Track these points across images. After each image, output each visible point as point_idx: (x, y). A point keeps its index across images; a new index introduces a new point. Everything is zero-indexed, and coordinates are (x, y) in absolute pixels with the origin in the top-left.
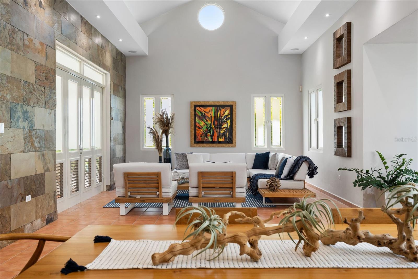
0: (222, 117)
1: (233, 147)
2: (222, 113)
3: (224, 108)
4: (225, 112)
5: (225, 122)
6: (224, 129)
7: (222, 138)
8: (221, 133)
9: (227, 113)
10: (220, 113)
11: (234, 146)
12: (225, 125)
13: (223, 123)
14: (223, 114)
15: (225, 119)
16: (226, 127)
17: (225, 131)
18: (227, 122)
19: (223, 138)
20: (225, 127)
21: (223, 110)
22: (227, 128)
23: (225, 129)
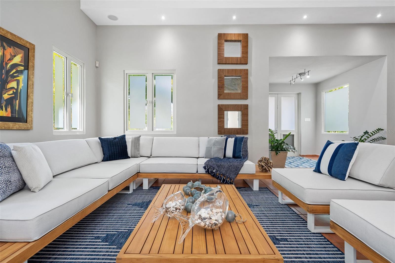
0: (7, 64)
1: (28, 130)
2: (8, 57)
3: (12, 47)
4: (15, 56)
5: (13, 76)
6: (11, 92)
7: (6, 110)
8: (5, 98)
9: (18, 59)
10: (4, 53)
11: (29, 126)
12: (13, 84)
13: (9, 79)
14: (10, 60)
15: (14, 71)
16: (16, 88)
17: (13, 95)
18: (17, 78)
19: (9, 109)
20: (13, 88)
21: (9, 51)
22: (17, 90)
23: (13, 92)
